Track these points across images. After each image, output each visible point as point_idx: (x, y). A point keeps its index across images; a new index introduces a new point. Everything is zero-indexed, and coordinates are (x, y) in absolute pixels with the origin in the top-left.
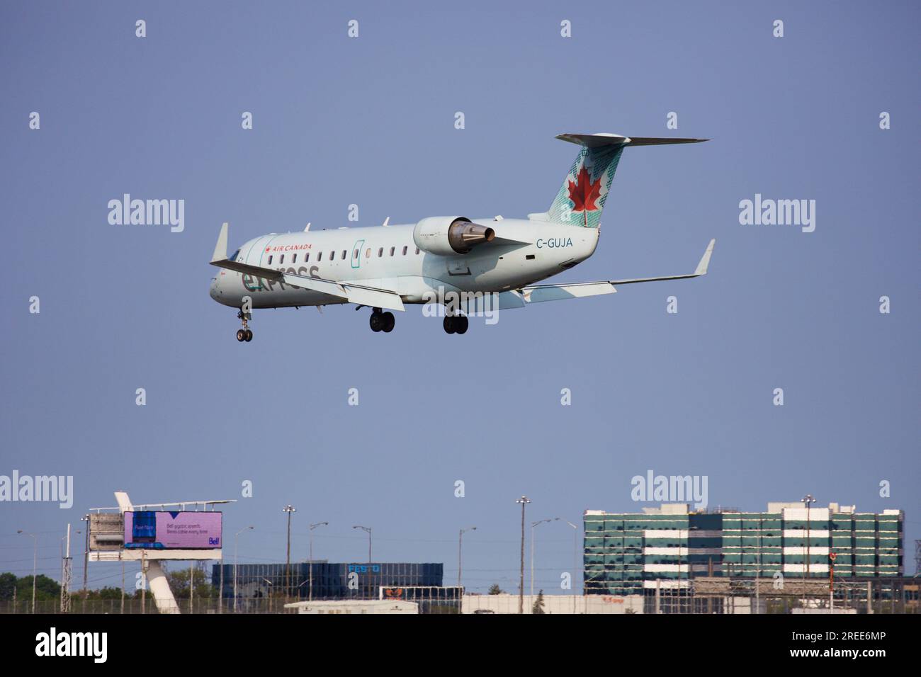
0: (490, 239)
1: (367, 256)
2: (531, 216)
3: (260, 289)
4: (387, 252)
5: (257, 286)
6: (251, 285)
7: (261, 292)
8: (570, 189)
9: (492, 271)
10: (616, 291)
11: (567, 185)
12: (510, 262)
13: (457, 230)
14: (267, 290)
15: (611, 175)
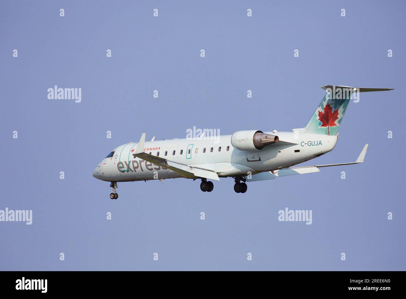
0: (276, 141)
1: (196, 152)
2: (293, 130)
3: (128, 171)
4: (208, 150)
5: (127, 170)
6: (122, 169)
7: (128, 173)
8: (319, 115)
9: (274, 158)
10: (319, 171)
11: (317, 113)
12: (285, 154)
13: (258, 137)
14: (133, 171)
15: (345, 108)
